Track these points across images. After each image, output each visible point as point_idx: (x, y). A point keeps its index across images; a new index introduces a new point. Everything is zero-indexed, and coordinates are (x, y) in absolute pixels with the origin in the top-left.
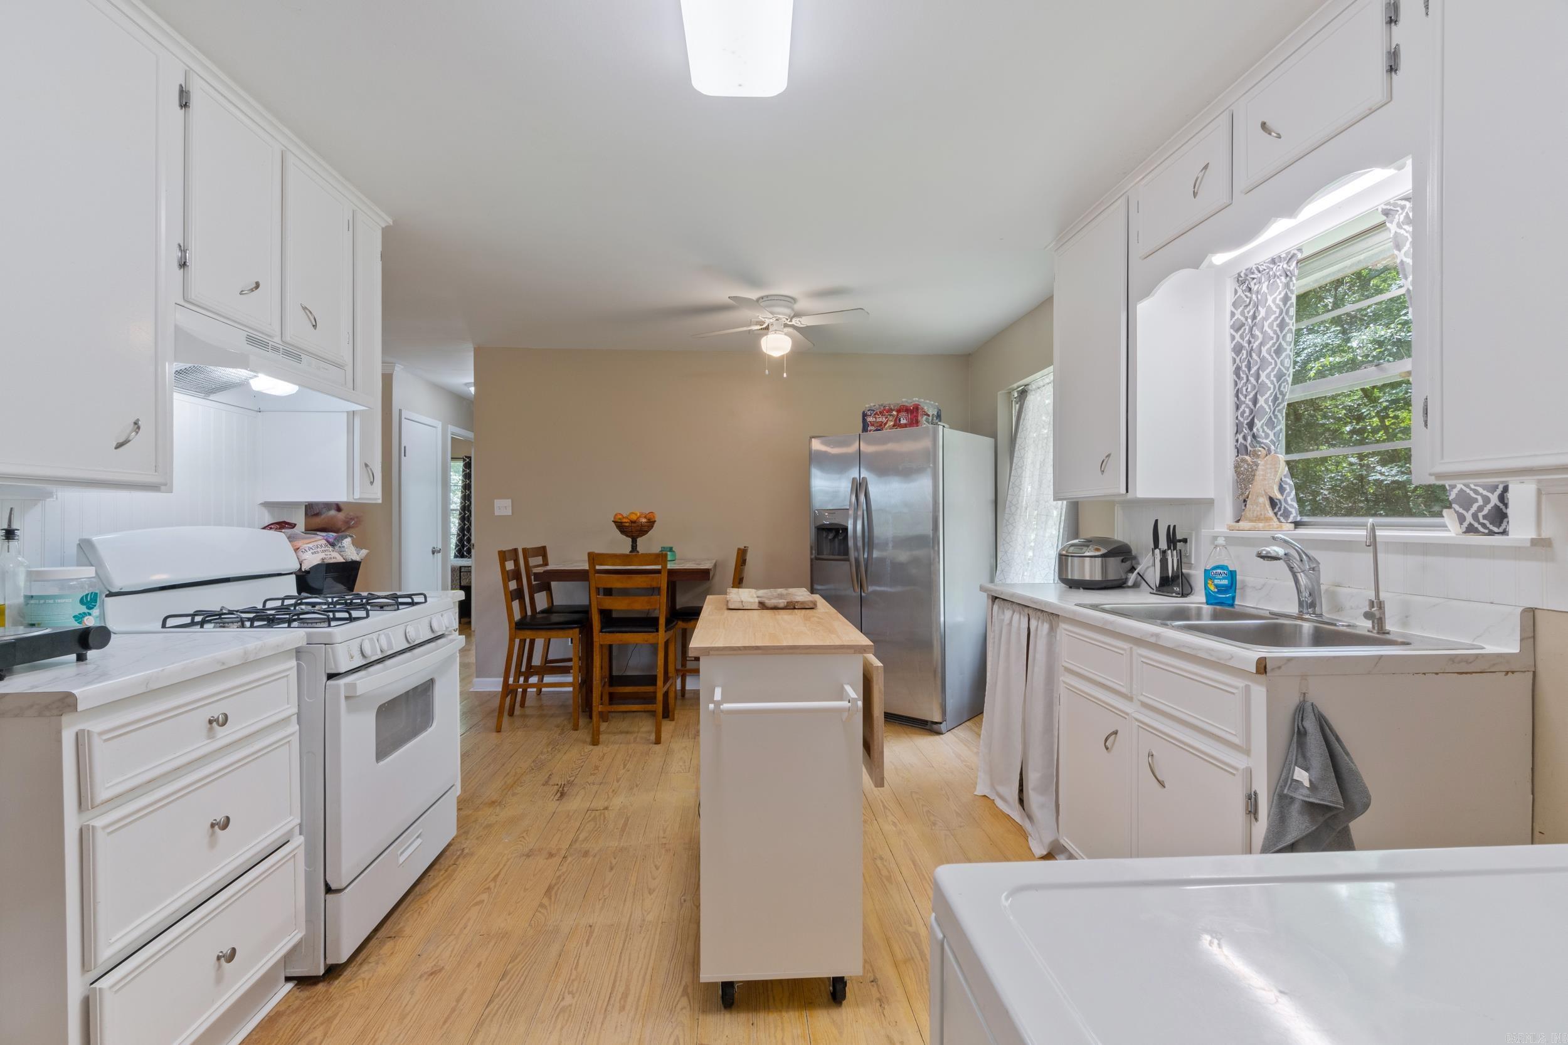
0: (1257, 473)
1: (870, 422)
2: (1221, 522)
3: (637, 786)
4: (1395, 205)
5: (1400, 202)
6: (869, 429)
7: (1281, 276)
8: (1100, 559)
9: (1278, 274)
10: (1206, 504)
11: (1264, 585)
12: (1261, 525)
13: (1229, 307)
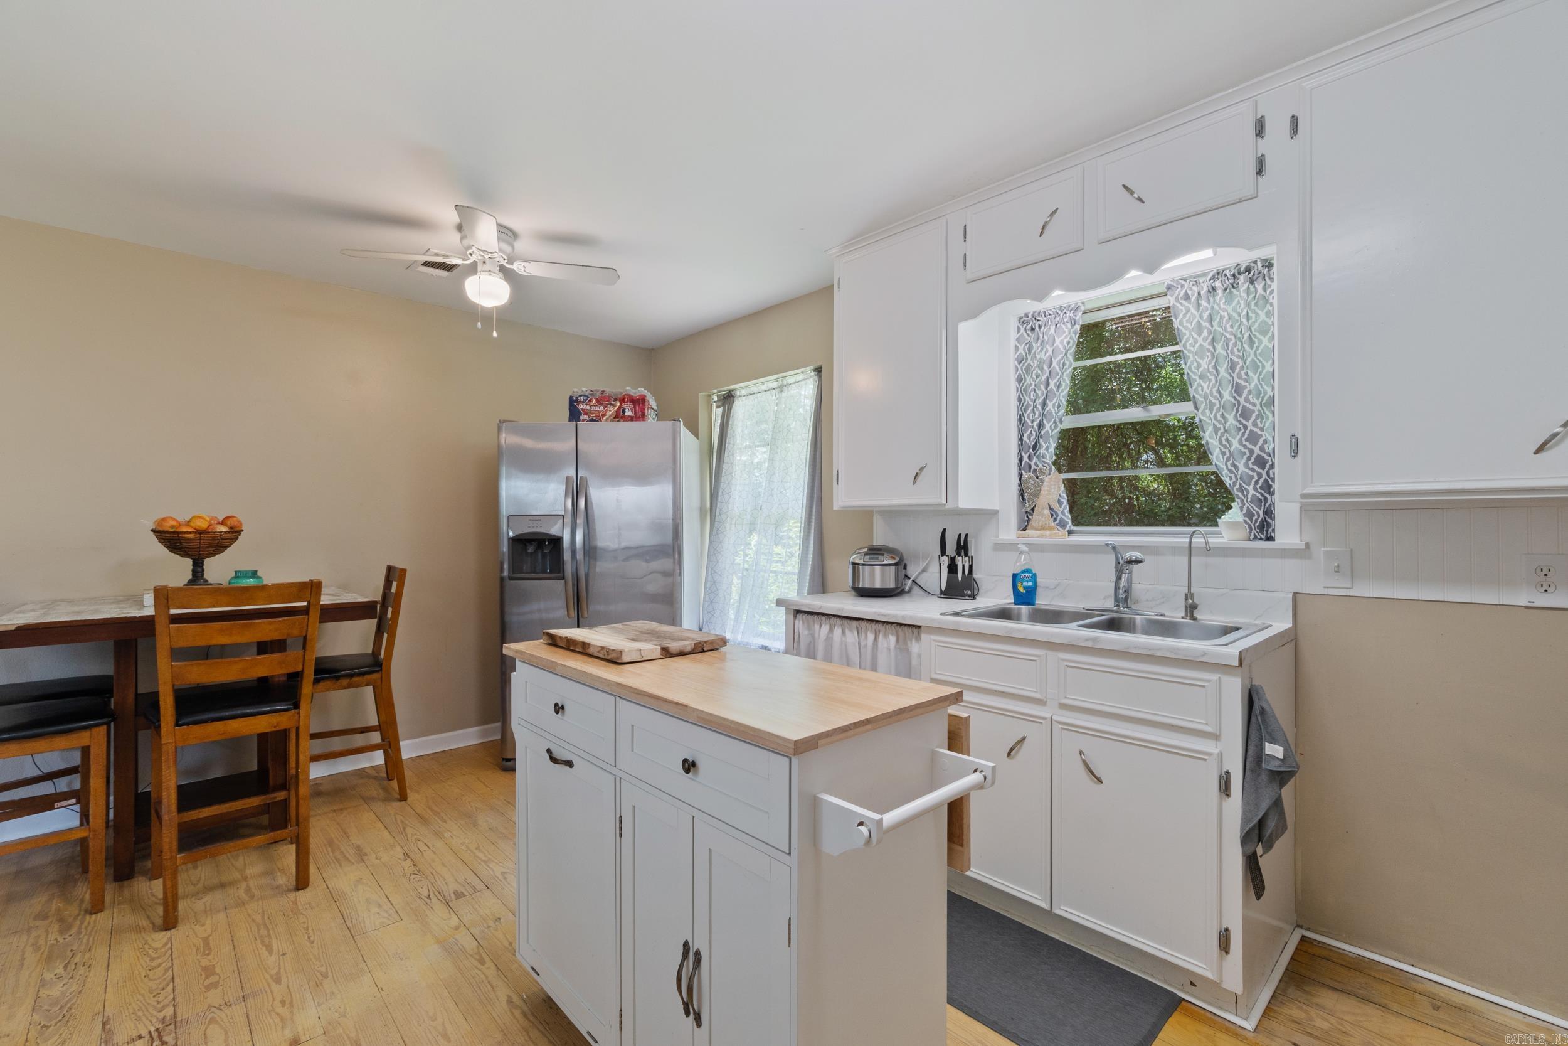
0: (1043, 488)
1: (582, 409)
2: (1008, 531)
3: (325, 976)
4: (1178, 283)
5: (1180, 281)
6: (581, 417)
7: (1067, 322)
8: (894, 567)
9: (1065, 320)
10: (991, 514)
11: (1058, 585)
12: (1048, 533)
13: (1013, 342)
